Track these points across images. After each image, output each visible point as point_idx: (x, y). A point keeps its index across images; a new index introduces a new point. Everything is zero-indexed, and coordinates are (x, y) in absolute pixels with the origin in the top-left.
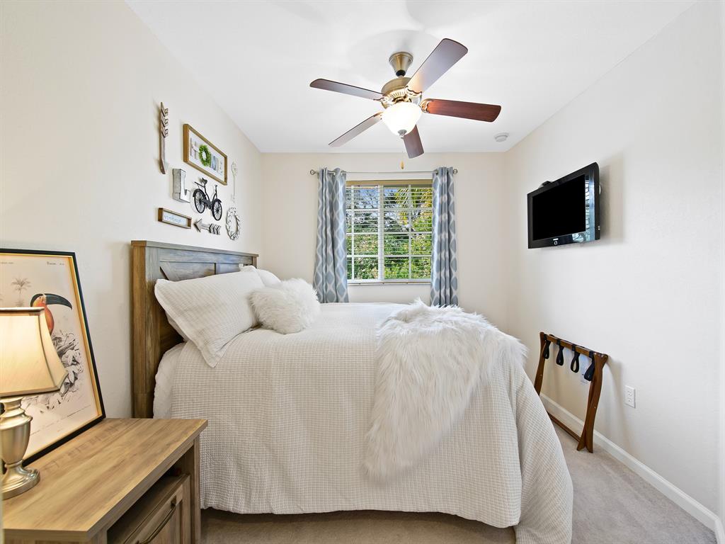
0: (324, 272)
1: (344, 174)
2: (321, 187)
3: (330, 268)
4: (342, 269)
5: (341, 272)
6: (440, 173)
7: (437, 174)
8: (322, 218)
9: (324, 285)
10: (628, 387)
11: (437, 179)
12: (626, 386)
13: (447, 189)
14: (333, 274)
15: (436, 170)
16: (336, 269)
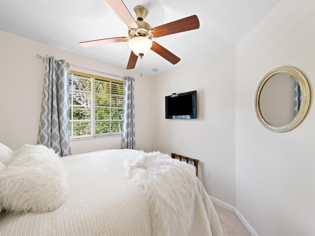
0: (50, 133)
1: (68, 66)
2: (48, 70)
3: (56, 130)
4: (66, 130)
5: (65, 132)
6: (128, 79)
7: (126, 79)
8: (49, 93)
9: (50, 143)
10: (206, 171)
11: (126, 82)
12: (206, 170)
13: (131, 87)
14: (58, 134)
15: (125, 77)
16: (61, 131)
